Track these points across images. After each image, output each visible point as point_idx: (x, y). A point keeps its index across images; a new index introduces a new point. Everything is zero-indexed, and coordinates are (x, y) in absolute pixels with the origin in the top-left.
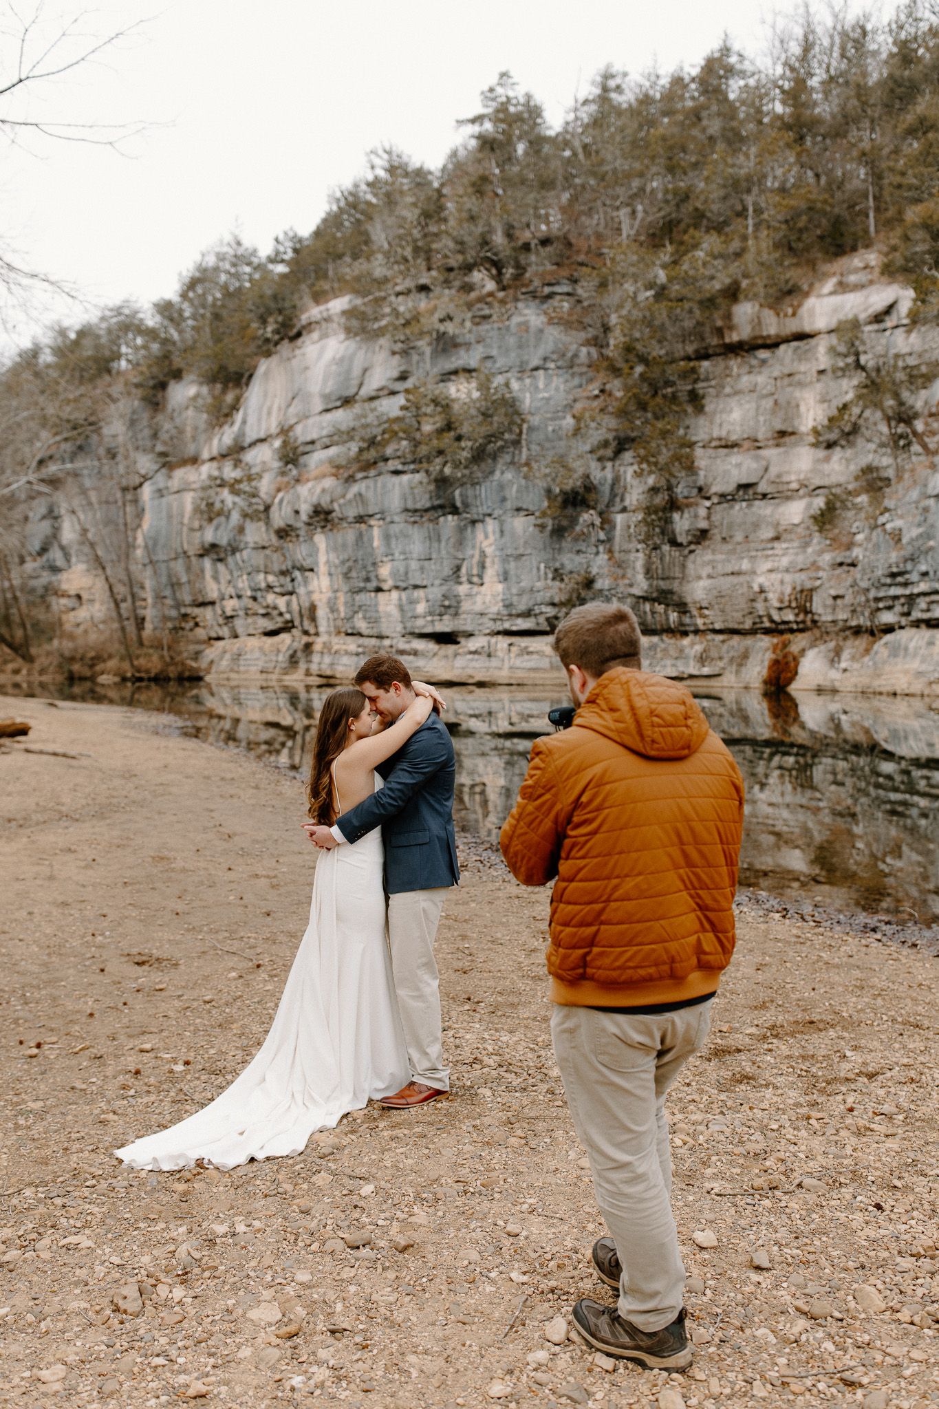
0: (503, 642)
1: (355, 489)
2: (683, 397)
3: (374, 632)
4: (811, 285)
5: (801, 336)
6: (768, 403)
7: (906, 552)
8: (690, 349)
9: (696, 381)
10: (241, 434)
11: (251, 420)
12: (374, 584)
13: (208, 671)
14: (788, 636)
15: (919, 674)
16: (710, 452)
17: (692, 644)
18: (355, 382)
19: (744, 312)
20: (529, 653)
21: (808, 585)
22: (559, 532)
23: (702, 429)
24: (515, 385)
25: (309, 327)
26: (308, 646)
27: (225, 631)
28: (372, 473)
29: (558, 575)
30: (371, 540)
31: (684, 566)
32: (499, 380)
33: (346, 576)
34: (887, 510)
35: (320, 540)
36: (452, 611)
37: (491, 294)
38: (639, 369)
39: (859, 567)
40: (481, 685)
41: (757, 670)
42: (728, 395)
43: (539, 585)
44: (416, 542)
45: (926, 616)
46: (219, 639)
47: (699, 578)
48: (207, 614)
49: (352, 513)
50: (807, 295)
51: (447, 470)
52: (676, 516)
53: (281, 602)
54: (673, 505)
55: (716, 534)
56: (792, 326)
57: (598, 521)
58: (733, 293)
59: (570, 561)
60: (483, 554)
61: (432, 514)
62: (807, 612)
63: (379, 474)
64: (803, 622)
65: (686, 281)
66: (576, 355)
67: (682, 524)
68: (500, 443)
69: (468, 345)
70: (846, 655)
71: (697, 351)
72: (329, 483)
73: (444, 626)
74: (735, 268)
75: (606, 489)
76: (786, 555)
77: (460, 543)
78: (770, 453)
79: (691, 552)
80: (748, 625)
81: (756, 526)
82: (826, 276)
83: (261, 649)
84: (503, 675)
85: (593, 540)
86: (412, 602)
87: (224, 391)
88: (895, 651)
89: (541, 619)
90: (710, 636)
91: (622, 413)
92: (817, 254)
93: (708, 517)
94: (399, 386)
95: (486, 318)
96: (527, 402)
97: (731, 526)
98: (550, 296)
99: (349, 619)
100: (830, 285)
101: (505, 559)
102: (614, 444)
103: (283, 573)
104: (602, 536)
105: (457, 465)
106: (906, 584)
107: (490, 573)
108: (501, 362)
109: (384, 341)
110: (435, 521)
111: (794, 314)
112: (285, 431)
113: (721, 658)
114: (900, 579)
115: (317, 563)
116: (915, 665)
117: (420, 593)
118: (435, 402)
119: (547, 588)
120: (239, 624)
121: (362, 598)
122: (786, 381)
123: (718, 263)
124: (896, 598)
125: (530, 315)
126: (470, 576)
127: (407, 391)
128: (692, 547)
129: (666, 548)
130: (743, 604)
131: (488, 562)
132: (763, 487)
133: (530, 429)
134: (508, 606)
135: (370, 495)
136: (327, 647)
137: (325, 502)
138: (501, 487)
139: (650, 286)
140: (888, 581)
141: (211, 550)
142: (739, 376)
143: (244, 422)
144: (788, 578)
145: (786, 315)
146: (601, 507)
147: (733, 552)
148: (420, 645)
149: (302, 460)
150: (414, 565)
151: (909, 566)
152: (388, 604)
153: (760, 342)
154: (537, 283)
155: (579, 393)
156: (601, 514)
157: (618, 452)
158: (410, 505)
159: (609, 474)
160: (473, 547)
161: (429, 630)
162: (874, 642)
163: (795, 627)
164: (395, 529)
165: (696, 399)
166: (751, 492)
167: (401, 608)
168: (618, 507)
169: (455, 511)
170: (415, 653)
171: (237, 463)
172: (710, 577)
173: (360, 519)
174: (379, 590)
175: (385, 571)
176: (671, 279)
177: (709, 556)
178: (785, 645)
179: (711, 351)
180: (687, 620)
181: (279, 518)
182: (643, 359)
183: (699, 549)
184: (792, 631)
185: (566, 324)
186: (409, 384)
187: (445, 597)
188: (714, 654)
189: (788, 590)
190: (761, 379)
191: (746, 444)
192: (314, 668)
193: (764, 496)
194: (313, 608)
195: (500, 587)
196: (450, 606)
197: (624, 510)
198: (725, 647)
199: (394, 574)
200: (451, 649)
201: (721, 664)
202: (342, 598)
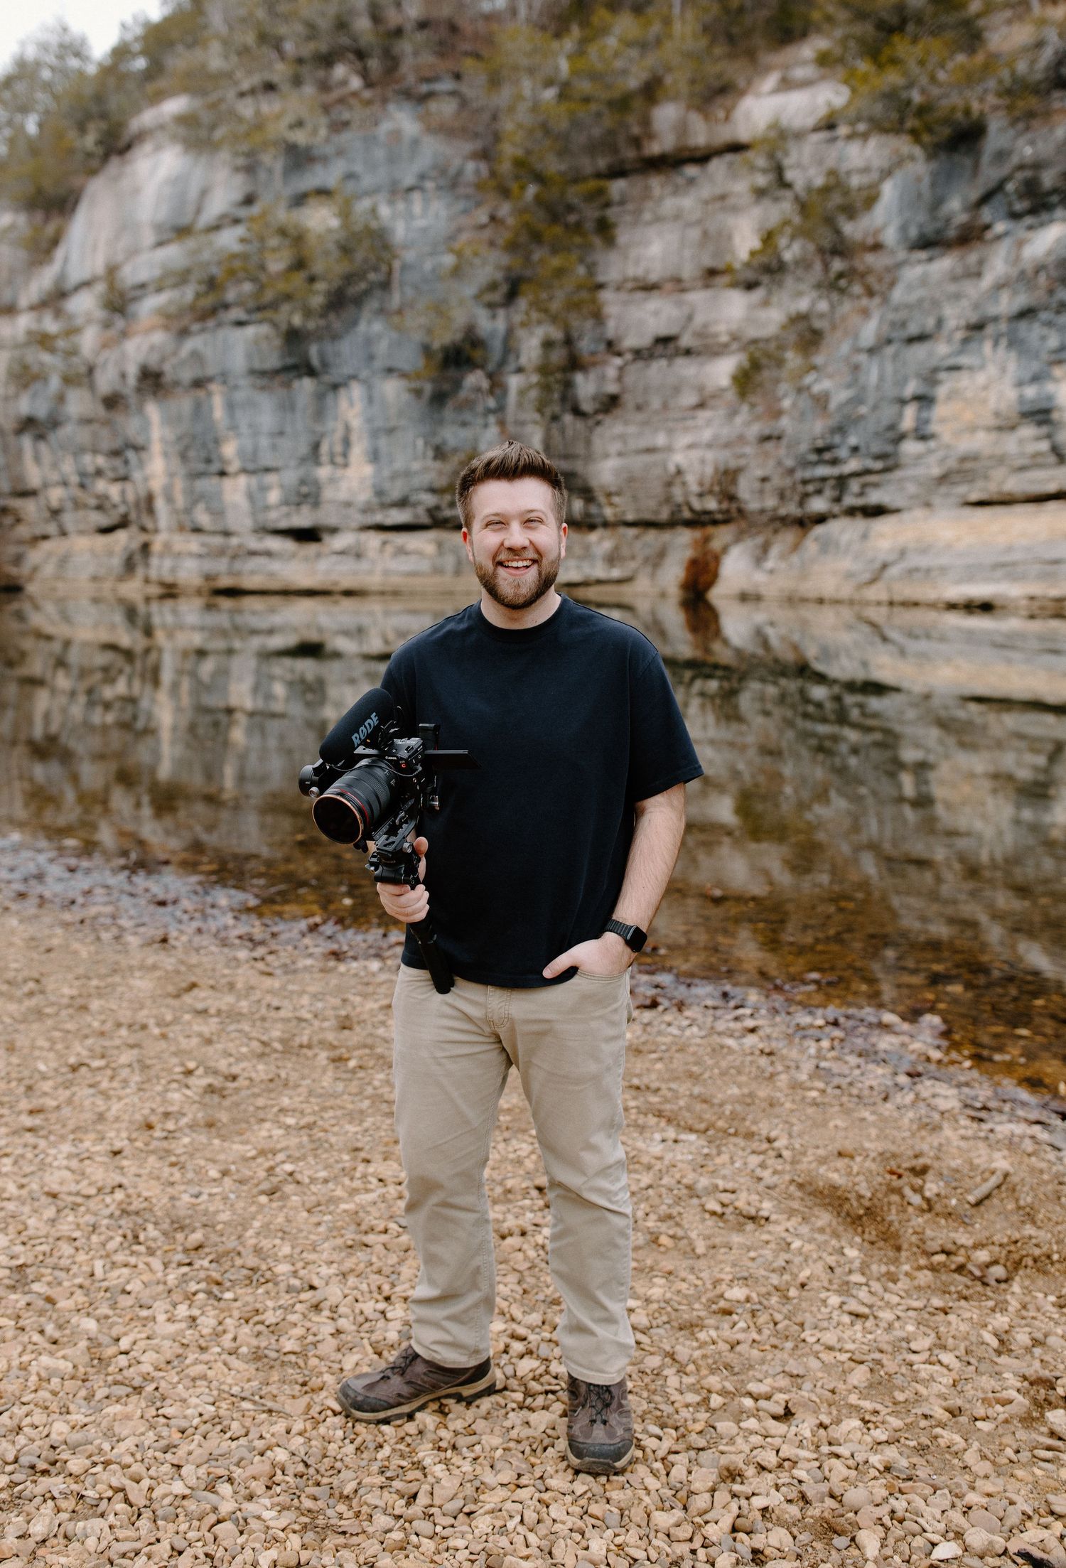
0: (373, 541)
1: (190, 344)
2: (589, 226)
3: (219, 527)
4: (749, 82)
5: (736, 148)
6: (695, 234)
7: (832, 422)
8: (602, 163)
9: (608, 205)
10: (62, 277)
11: (75, 257)
12: (215, 467)
13: (30, 578)
14: (711, 530)
15: (849, 575)
16: (623, 296)
17: (601, 540)
18: (190, 209)
19: (666, 115)
20: (407, 553)
21: (733, 464)
22: (439, 399)
23: (613, 268)
24: (385, 211)
25: (141, 137)
26: (145, 548)
27: (52, 529)
28: (211, 323)
29: (440, 453)
30: (211, 409)
31: (588, 443)
32: (364, 205)
33: (183, 456)
34: (814, 368)
35: (153, 411)
36: (311, 500)
37: (355, 94)
38: (532, 190)
39: (784, 442)
40: (349, 593)
41: (673, 574)
42: (649, 223)
43: (416, 466)
44: (266, 412)
45: (859, 502)
46: (45, 537)
47: (606, 456)
48: (29, 508)
49: (187, 375)
50: (742, 93)
51: (297, 320)
52: (579, 378)
53: (114, 491)
54: (575, 364)
55: (629, 400)
56: (725, 134)
57: (485, 384)
58: (652, 91)
59: (452, 435)
60: (348, 429)
61: (283, 377)
62: (732, 498)
63: (219, 325)
64: (728, 511)
65: (594, 76)
66: (460, 173)
67: (586, 387)
68: (363, 286)
69: (325, 160)
70: (775, 551)
71: (610, 167)
72: (159, 337)
73: (302, 519)
74: (651, 60)
75: (497, 346)
76: (710, 426)
77: (320, 413)
78: (697, 297)
79: (598, 423)
80: (664, 515)
81: (677, 390)
82: (768, 69)
83: (92, 552)
84: (374, 580)
85: (480, 408)
86: (264, 489)
87: (47, 219)
88: (827, 546)
89: (421, 511)
90: (623, 530)
91: (512, 247)
92: (758, 41)
93: (620, 379)
94: (243, 212)
95: (346, 124)
96: (400, 232)
97: (646, 390)
98: (430, 95)
99: (188, 511)
100: (771, 81)
101: (375, 434)
102: (504, 288)
103: (116, 453)
104: (491, 403)
105: (308, 313)
106: (835, 462)
107: (358, 451)
108: (367, 181)
109: (224, 155)
110: (287, 385)
111: (727, 118)
112: (112, 271)
113: (633, 558)
114: (827, 456)
115: (148, 440)
116: (846, 564)
117: (271, 478)
118: (283, 232)
119: (426, 470)
120: (68, 519)
121: (203, 485)
122: (718, 205)
123: (634, 53)
124: (824, 479)
125: (403, 120)
126: (332, 456)
127: (252, 219)
128: (600, 417)
129: (568, 418)
130: (657, 489)
131: (354, 438)
132: (686, 341)
133: (404, 267)
134: (379, 493)
135: (208, 352)
136: (167, 546)
137: (153, 361)
138: (369, 341)
139: (549, 83)
140: (814, 457)
141: (28, 424)
142: (661, 199)
143: (66, 260)
144: (710, 455)
145: (717, 121)
146: (491, 366)
147: (646, 423)
148: (275, 543)
149: (132, 308)
150: (264, 442)
151: (837, 439)
152: (235, 491)
153: (687, 154)
154: (411, 79)
155: (464, 221)
156: (490, 376)
157: (512, 295)
158: (257, 365)
159: (500, 325)
160: (336, 419)
161: (284, 524)
162: (805, 535)
163: (719, 517)
164: (240, 396)
165: (605, 229)
166: (671, 346)
167: (250, 496)
168: (512, 366)
169: (311, 372)
170: (268, 554)
171: (58, 313)
172: (620, 454)
173: (198, 384)
174: (222, 474)
175: (229, 450)
176: (574, 72)
177: (618, 429)
178: (707, 540)
179: (628, 167)
180: (593, 509)
181: (106, 381)
182: (540, 178)
183: (607, 420)
184: (715, 523)
185: (447, 131)
186: (256, 210)
187: (303, 482)
188: (625, 552)
189: (709, 470)
190: (688, 203)
191: (669, 286)
192: (153, 574)
193: (688, 352)
194: (150, 499)
195: (368, 470)
196: (308, 495)
197: (520, 370)
198: (638, 545)
199: (241, 453)
200: (312, 548)
201: (633, 565)
202: (179, 485)
